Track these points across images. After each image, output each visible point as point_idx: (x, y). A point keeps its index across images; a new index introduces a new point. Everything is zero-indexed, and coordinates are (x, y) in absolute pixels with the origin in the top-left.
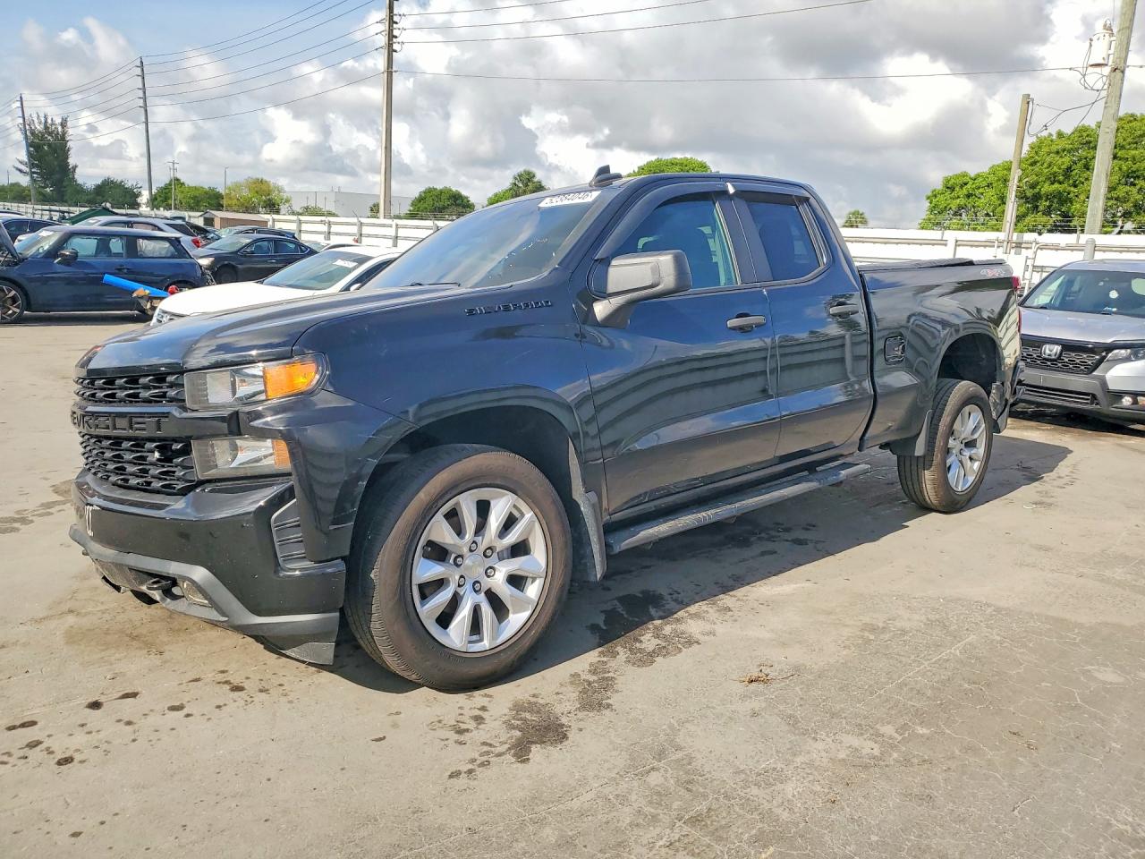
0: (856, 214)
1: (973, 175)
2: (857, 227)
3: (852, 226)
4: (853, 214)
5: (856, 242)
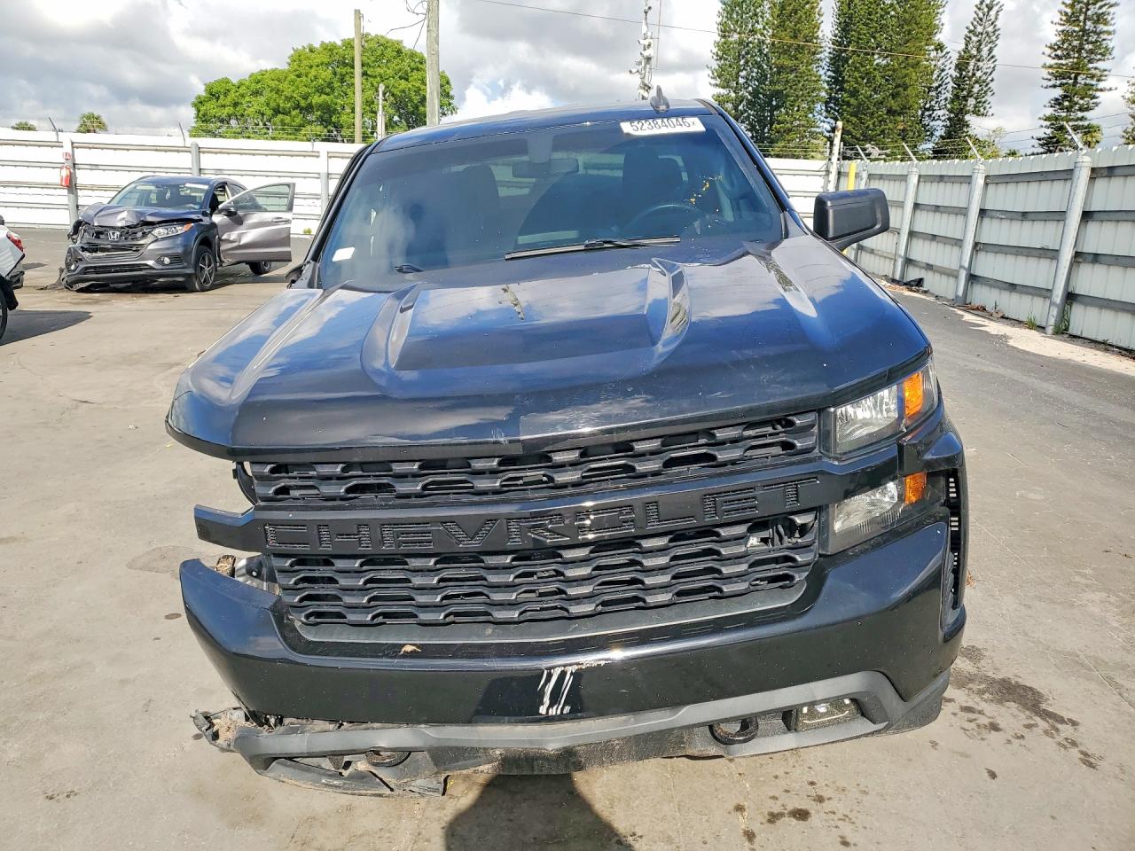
0: (91, 117)
1: (235, 81)
2: (95, 132)
3: (89, 131)
4: (88, 118)
5: (220, 153)
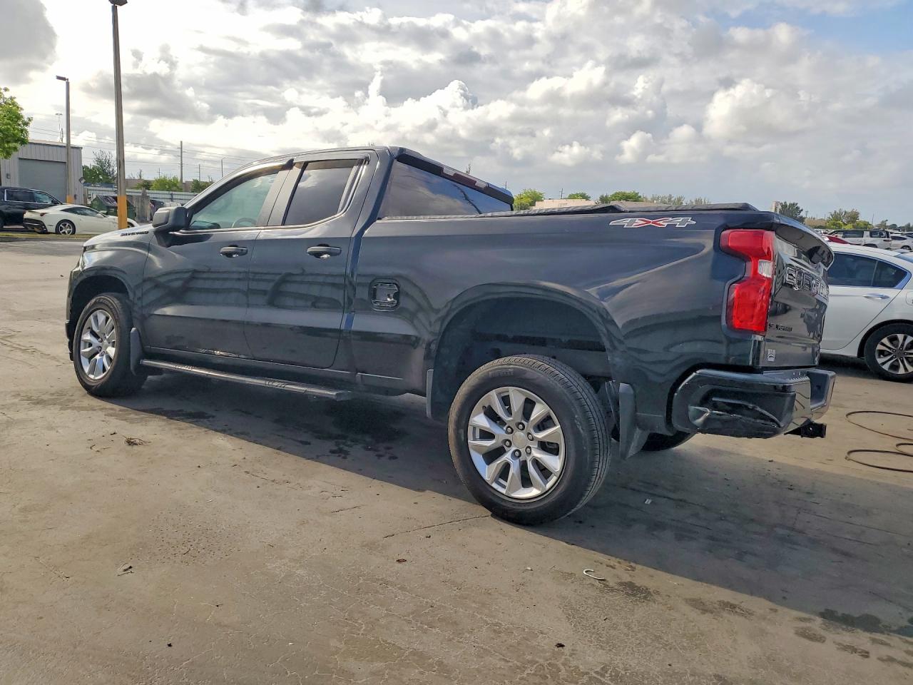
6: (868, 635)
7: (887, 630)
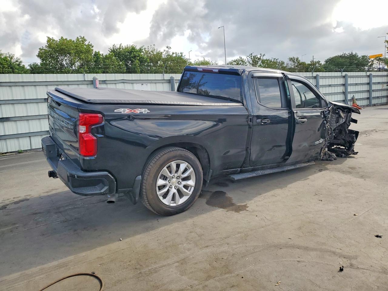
6: (15, 201)
7: (12, 203)
